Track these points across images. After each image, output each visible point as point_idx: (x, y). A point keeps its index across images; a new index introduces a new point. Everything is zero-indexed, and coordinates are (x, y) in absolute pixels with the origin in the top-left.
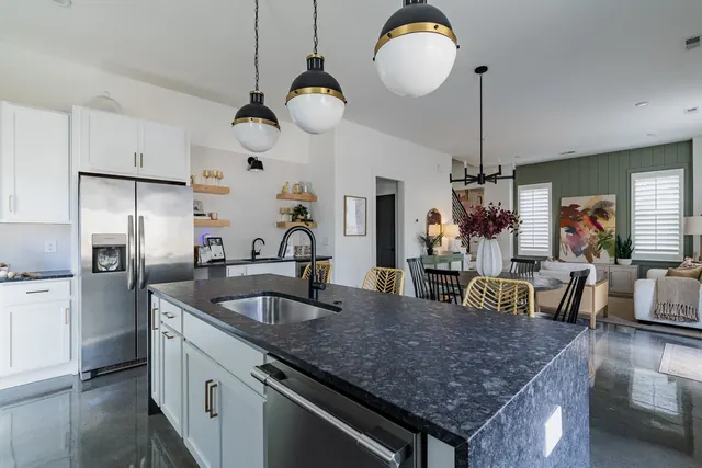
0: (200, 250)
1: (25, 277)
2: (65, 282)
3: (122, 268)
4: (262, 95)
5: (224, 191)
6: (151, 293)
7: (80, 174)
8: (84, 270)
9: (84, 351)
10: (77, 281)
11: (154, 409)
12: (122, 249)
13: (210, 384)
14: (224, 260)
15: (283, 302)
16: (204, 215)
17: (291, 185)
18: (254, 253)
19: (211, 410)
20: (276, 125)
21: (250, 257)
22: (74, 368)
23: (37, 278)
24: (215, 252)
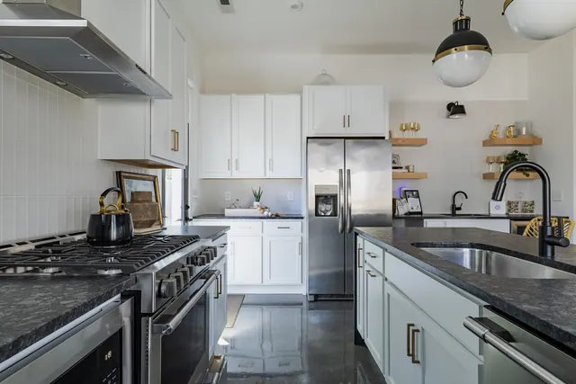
0: (398, 202)
1: (277, 216)
2: (298, 222)
3: (335, 214)
4: (468, 20)
5: (421, 143)
6: (356, 234)
7: (308, 138)
8: (310, 216)
9: (310, 279)
10: (305, 221)
11: (359, 341)
12: (334, 197)
13: (411, 328)
14: (421, 213)
15: (497, 257)
16: (401, 168)
17: (502, 129)
18: (455, 208)
19: (413, 355)
20: (487, 48)
21: (450, 212)
22: (303, 290)
23: (283, 218)
24: (411, 205)
